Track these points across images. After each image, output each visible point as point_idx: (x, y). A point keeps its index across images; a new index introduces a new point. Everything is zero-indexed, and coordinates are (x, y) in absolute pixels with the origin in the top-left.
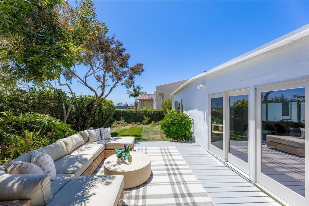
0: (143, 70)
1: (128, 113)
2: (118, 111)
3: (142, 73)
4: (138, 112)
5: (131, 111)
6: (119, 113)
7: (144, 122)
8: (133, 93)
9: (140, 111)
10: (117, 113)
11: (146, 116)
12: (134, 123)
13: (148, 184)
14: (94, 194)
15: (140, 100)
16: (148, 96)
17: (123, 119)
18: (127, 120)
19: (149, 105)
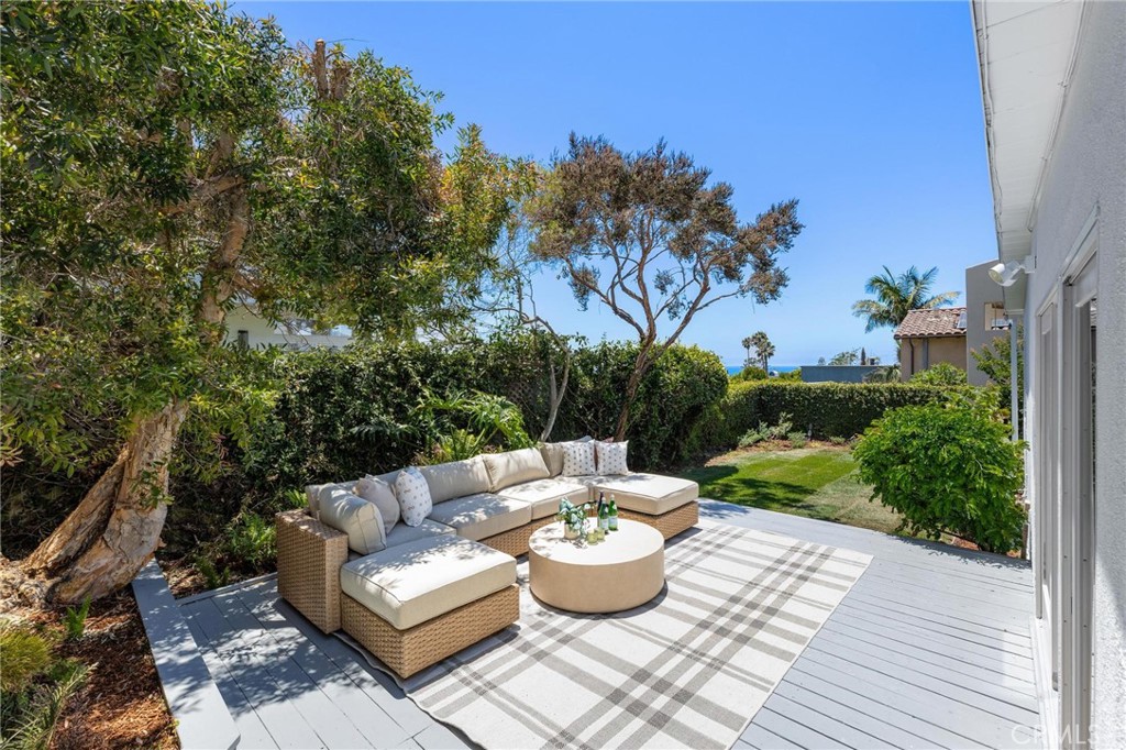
0: (796, 228)
2: (775, 388)
3: (795, 240)
4: (861, 394)
6: (777, 396)
9: (869, 391)
10: (772, 396)
12: (840, 439)
13: (614, 620)
14: (426, 562)
15: (906, 338)
16: (958, 315)
17: (789, 419)
18: (811, 426)
19: (948, 362)
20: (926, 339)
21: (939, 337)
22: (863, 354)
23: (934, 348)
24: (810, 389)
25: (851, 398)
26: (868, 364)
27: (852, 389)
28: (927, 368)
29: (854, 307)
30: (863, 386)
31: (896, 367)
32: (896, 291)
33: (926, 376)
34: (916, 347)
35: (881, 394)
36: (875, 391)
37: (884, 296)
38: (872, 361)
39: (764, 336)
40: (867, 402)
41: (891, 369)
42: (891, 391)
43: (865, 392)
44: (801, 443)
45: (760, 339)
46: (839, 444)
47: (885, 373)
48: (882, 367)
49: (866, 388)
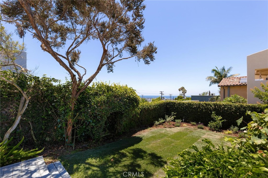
1: (185, 107)
4: (203, 106)
5: (190, 104)
7: (211, 124)
8: (216, 78)
9: (206, 105)
11: (218, 114)
12: (195, 123)
15: (222, 86)
16: (240, 79)
17: (175, 115)
18: (184, 117)
19: (237, 94)
20: (229, 87)
21: (234, 86)
22: (210, 92)
23: (232, 90)
24: (184, 103)
25: (199, 107)
26: (211, 95)
27: (200, 104)
28: (229, 96)
29: (206, 78)
30: (204, 103)
31: (219, 96)
32: (219, 73)
33: (229, 99)
34: (226, 89)
35: (211, 106)
36: (209, 105)
37: (215, 75)
38: (212, 94)
39: (184, 88)
40: (205, 109)
41: (218, 97)
42: (215, 105)
43: (204, 105)
44: (178, 125)
45: (182, 89)
46: (194, 125)
47: (216, 98)
48: (215, 96)
49: (205, 104)
